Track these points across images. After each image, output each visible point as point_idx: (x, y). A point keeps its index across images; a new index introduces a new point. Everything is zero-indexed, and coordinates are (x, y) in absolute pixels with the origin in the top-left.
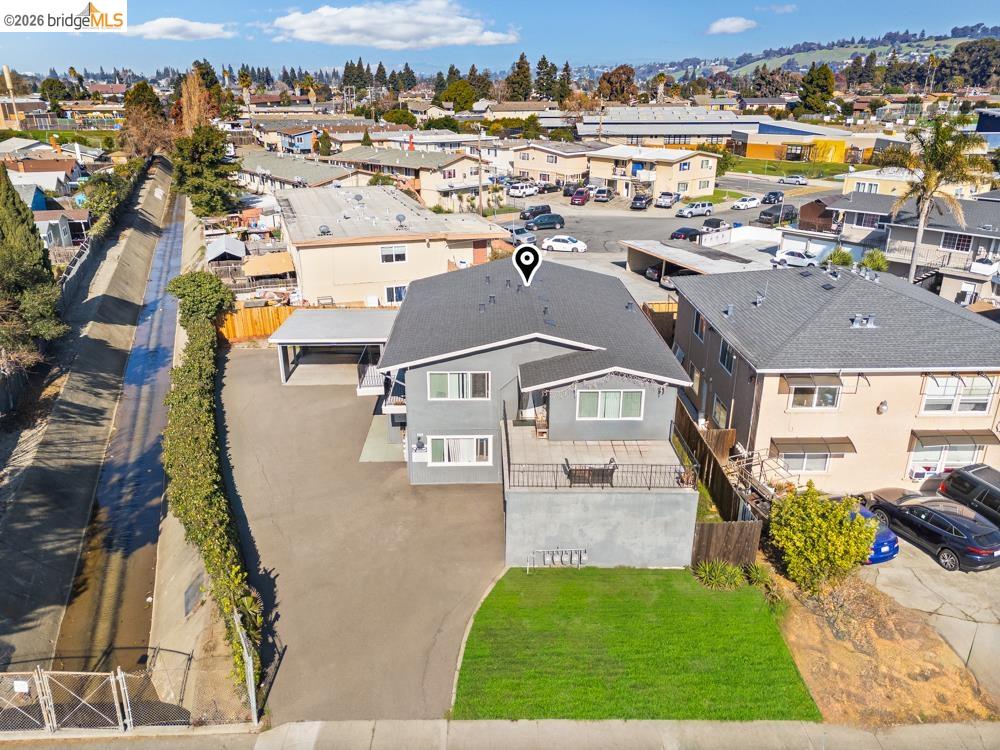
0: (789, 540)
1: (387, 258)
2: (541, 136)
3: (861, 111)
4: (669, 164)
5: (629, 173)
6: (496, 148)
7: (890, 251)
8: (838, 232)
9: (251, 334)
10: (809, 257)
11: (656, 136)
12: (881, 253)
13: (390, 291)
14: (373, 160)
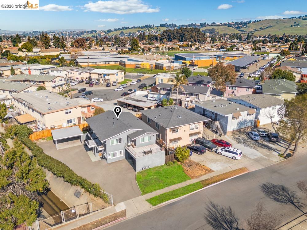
0: (179, 156)
1: (67, 113)
2: (71, 66)
3: (146, 50)
4: (114, 74)
5: (103, 77)
6: (60, 71)
7: (171, 96)
8: (160, 92)
9: (36, 139)
10: (155, 98)
11: (100, 62)
12: (170, 97)
13: (68, 121)
14: (26, 79)
